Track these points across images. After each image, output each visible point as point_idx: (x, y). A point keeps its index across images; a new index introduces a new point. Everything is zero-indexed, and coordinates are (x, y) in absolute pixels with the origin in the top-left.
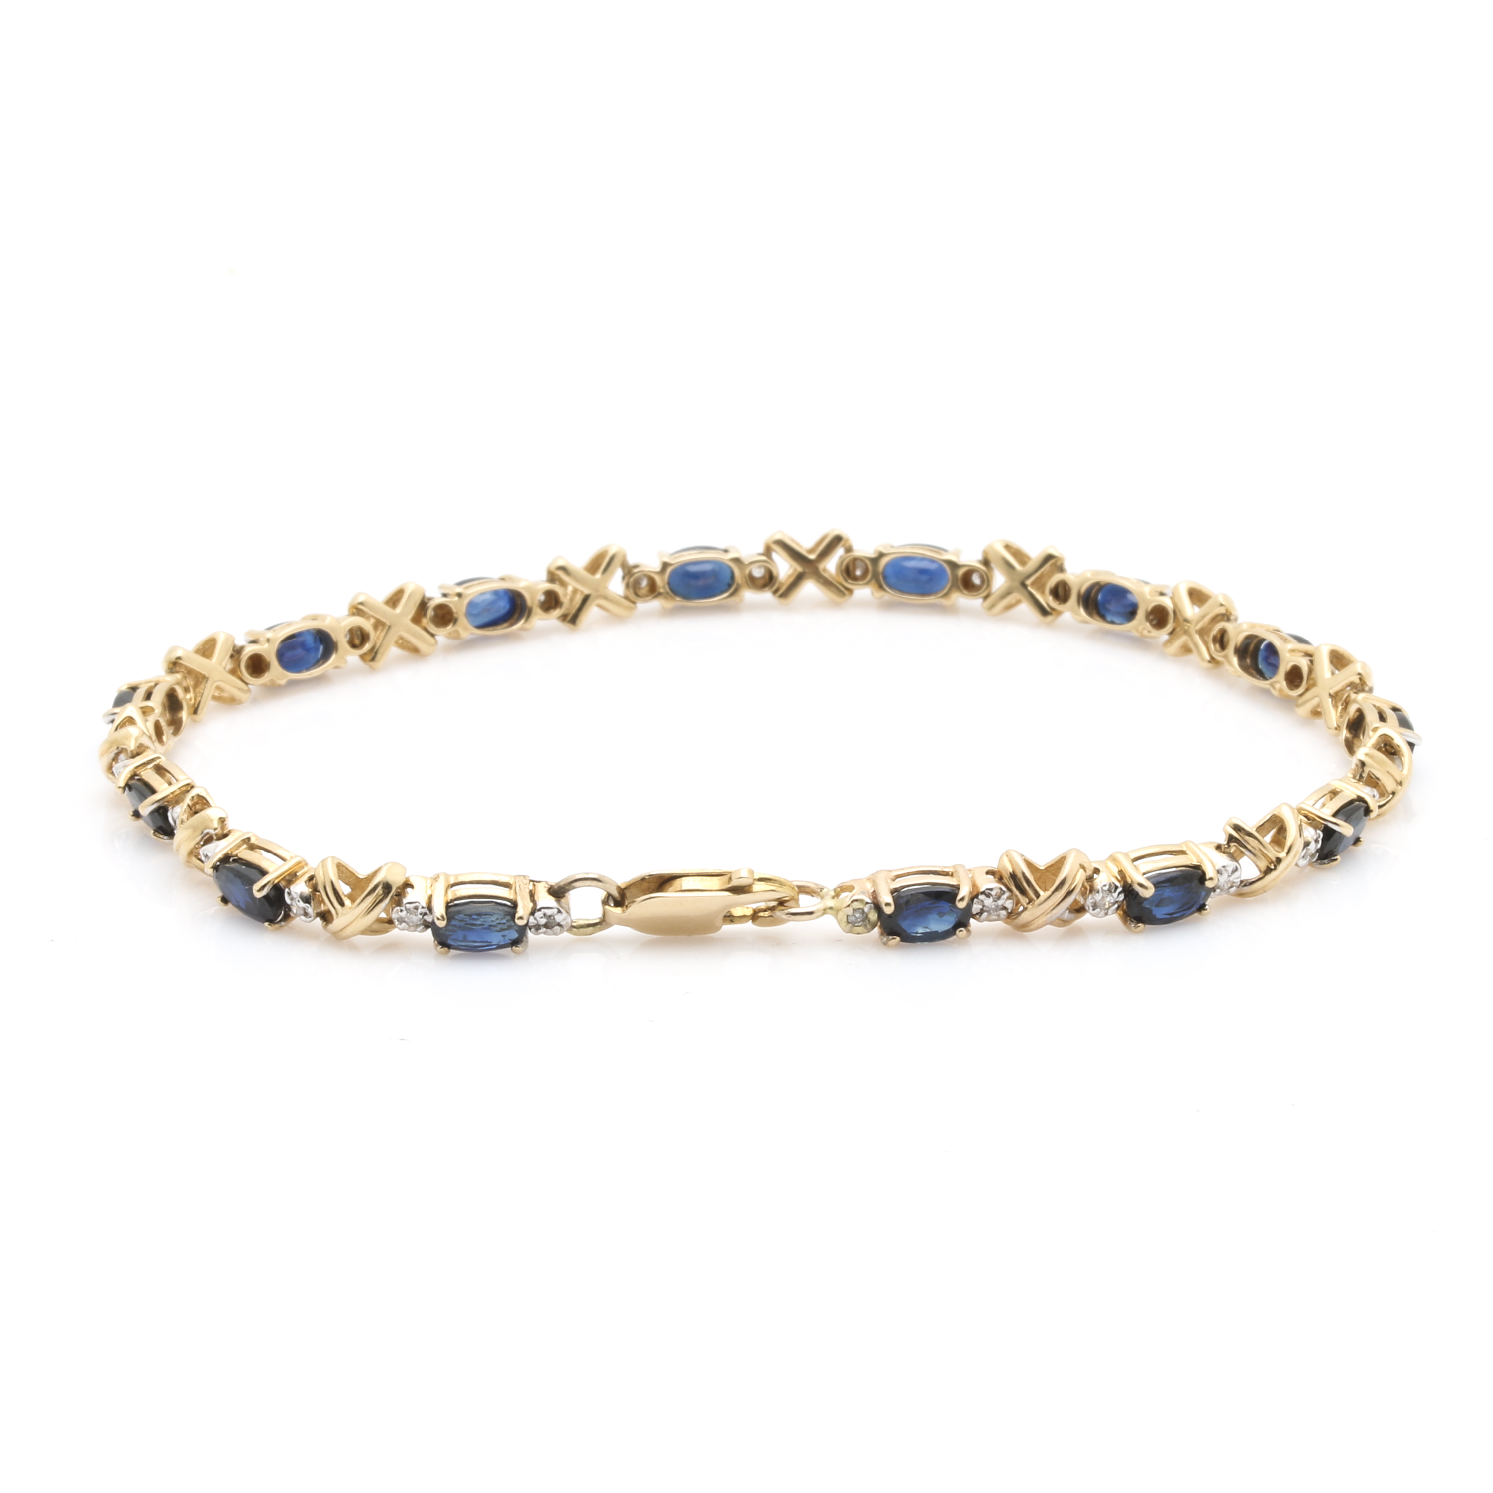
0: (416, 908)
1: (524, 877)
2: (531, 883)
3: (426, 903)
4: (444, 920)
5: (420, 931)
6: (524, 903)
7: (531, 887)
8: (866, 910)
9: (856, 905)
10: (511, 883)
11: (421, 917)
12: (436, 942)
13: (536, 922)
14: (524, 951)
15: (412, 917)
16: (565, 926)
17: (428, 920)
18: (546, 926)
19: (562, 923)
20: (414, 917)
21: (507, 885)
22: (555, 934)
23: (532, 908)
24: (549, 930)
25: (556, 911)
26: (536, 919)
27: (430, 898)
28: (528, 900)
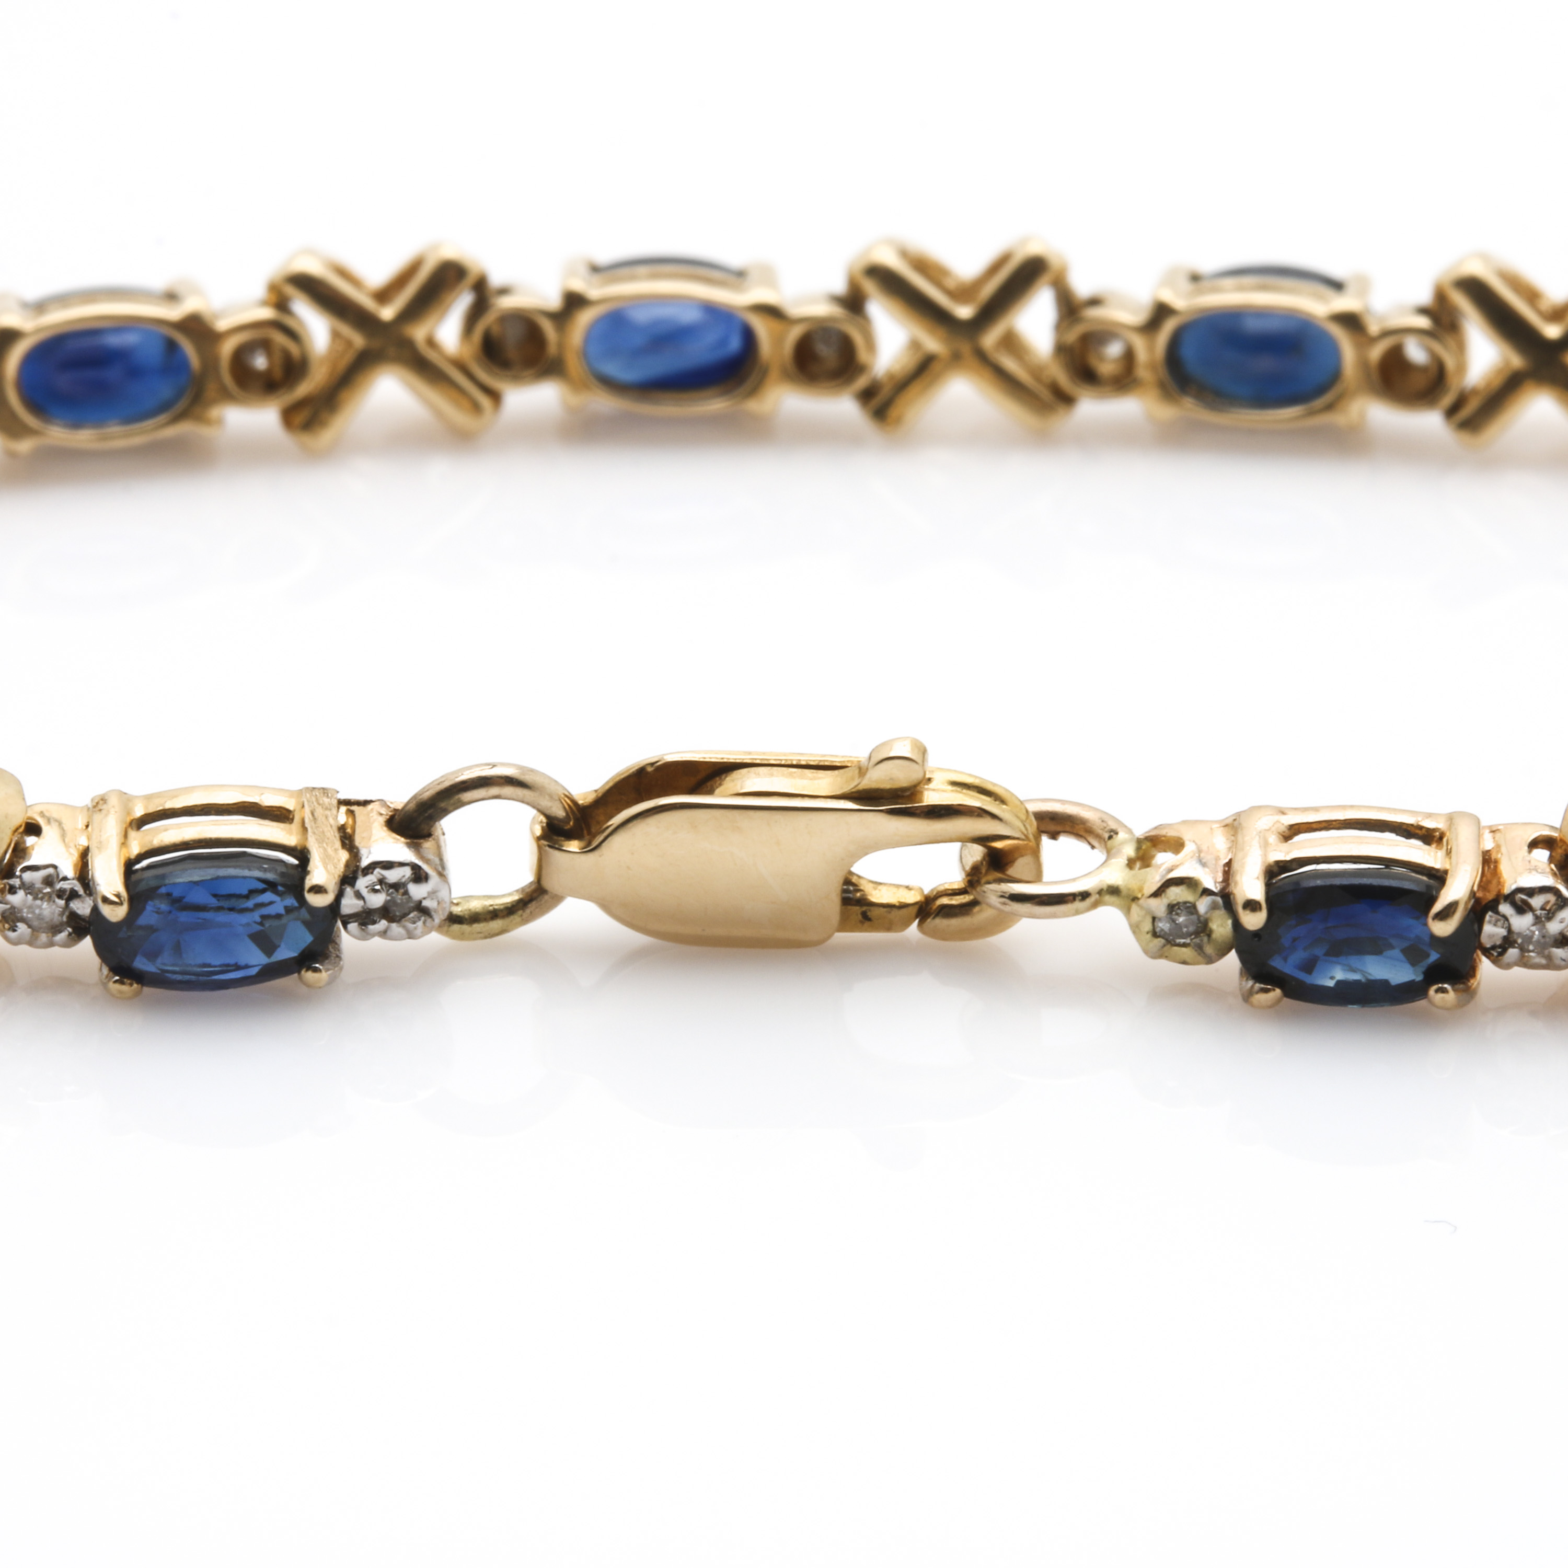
0: (48, 881)
1: (325, 791)
2: (343, 809)
3: (75, 866)
4: (121, 904)
5: (66, 945)
6: (325, 850)
7: (342, 818)
8: (1203, 905)
9: (1177, 894)
10: (291, 807)
11: (62, 902)
12: (105, 971)
13: (361, 903)
14: (332, 980)
15: (40, 907)
16: (436, 911)
17: (80, 912)
18: (386, 912)
19: (425, 903)
20: (45, 905)
21: (280, 815)
22: (410, 935)
23: (347, 865)
24: (394, 925)
25: (407, 872)
26: (359, 895)
27: (85, 854)
28: (338, 844)
